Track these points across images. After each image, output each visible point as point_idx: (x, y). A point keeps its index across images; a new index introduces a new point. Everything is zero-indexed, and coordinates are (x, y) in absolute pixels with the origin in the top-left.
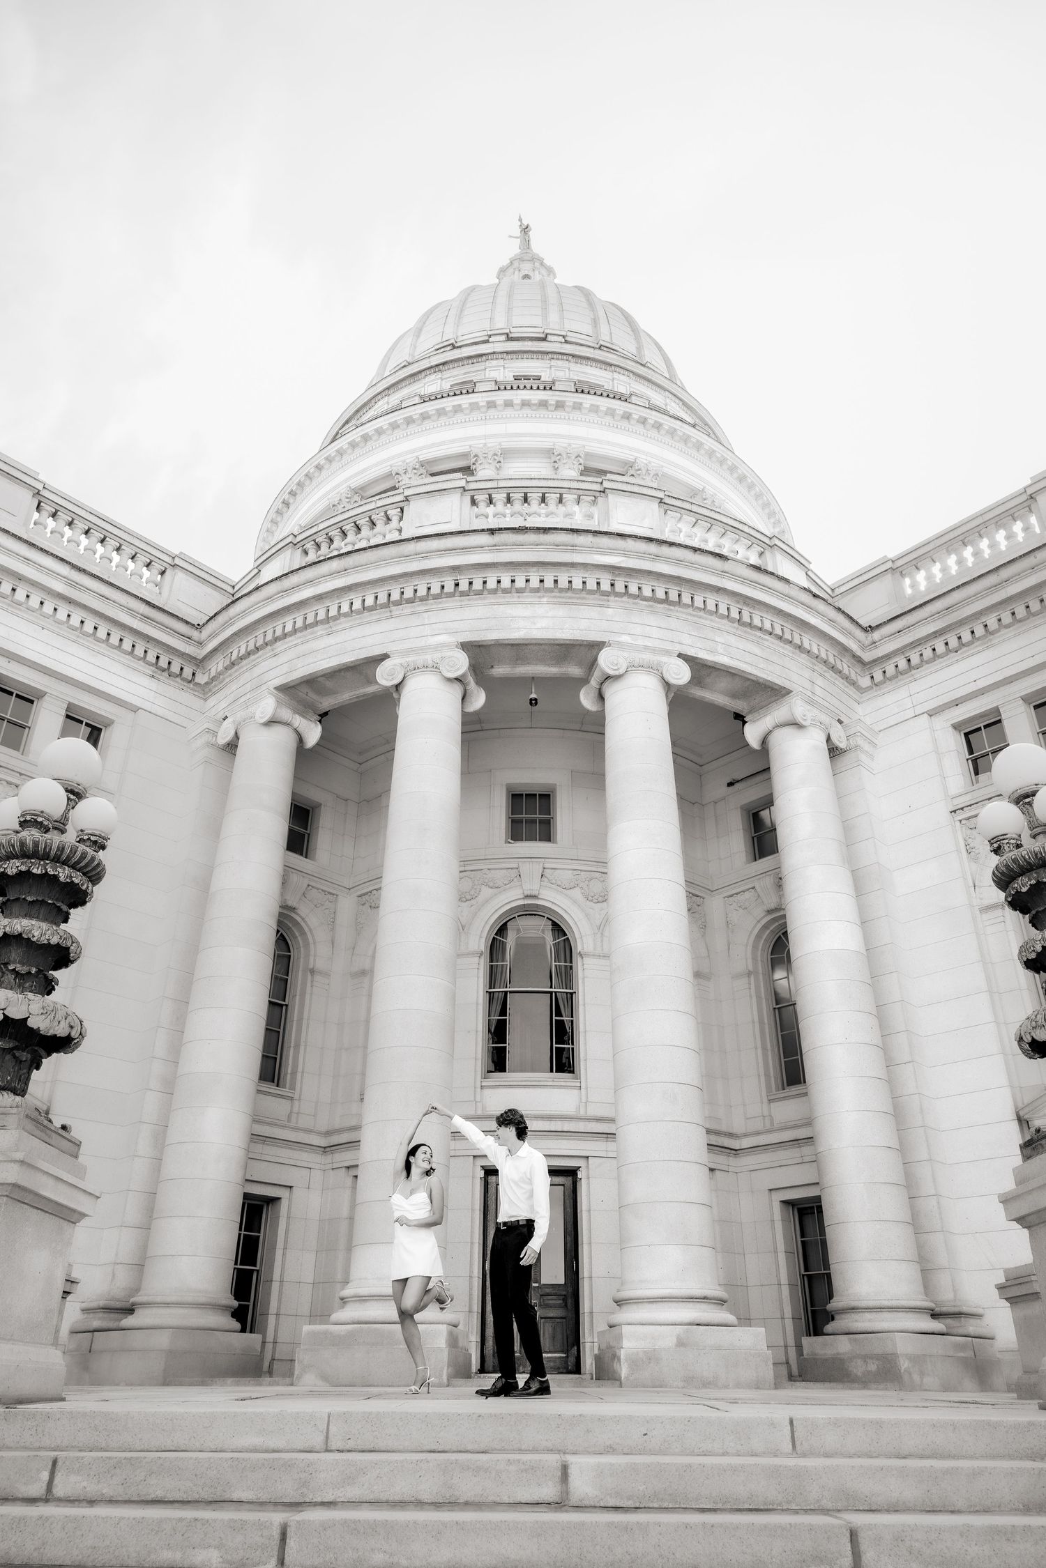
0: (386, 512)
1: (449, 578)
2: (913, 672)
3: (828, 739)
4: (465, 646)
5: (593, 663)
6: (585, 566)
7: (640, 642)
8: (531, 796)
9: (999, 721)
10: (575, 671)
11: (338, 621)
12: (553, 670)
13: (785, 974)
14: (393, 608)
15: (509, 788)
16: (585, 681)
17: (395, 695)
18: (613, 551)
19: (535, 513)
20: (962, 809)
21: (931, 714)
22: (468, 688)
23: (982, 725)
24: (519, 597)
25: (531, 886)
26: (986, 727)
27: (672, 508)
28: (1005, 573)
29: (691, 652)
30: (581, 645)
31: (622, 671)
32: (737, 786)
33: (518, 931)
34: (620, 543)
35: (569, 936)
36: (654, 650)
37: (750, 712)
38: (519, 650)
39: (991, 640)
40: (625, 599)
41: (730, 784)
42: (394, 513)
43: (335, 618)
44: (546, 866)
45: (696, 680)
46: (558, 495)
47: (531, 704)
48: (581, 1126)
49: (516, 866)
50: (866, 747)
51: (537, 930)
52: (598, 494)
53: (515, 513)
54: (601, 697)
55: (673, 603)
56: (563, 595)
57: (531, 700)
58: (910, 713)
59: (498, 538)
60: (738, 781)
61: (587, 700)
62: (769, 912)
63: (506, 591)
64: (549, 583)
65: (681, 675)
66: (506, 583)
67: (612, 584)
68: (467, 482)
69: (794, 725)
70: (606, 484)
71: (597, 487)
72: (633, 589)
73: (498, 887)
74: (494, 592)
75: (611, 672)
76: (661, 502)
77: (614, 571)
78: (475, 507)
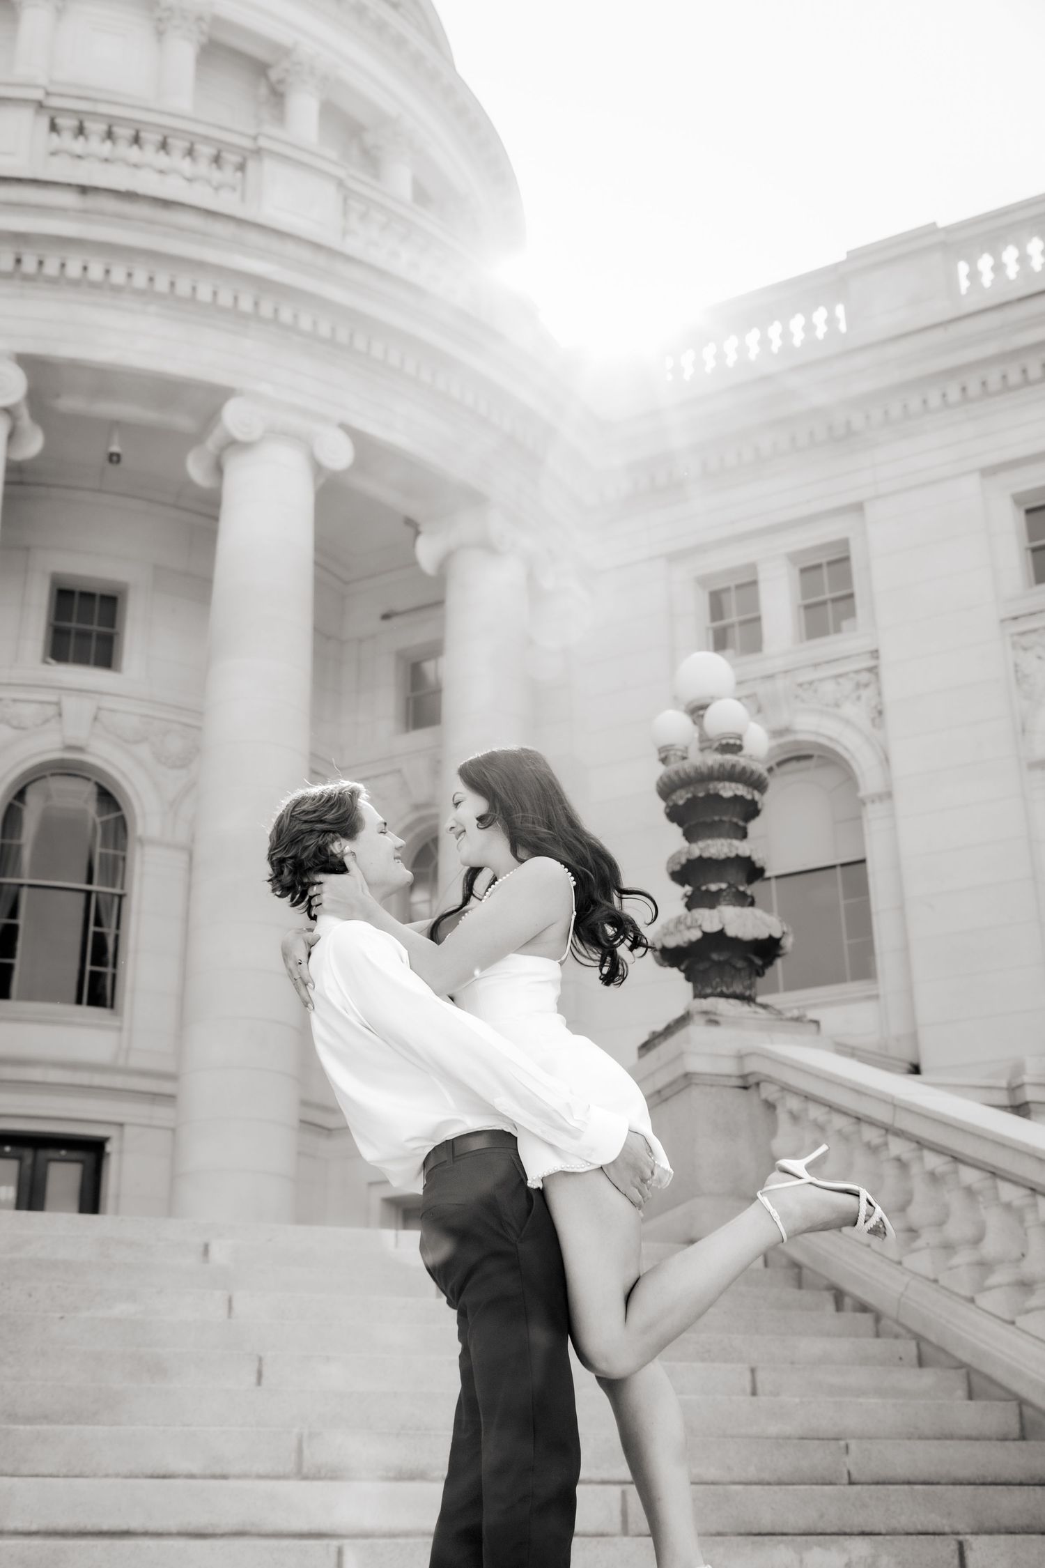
1: (6, 249)
4: (25, 361)
5: (211, 416)
6: (218, 270)
8: (88, 596)
9: (754, 583)
10: (183, 422)
12: (151, 416)
15: (55, 579)
16: (197, 439)
19: (147, 168)
21: (672, 558)
22: (19, 424)
23: (731, 585)
24: (114, 298)
25: (76, 732)
26: (737, 588)
27: (355, 196)
29: (359, 423)
30: (199, 388)
31: (255, 436)
32: (393, 620)
33: (48, 797)
35: (124, 810)
36: (305, 412)
37: (429, 520)
38: (103, 379)
40: (271, 328)
41: (384, 617)
44: (102, 705)
45: (360, 463)
46: (188, 144)
47: (110, 460)
48: (118, 1081)
49: (53, 698)
51: (77, 798)
52: (247, 154)
54: (218, 469)
55: (340, 347)
56: (179, 306)
57: (111, 455)
58: (644, 553)
59: (92, 202)
60: (396, 614)
61: (196, 470)
62: (414, 807)
63: (94, 285)
64: (162, 284)
65: (339, 455)
66: (96, 272)
67: (256, 304)
68: (48, 94)
69: (488, 547)
70: (263, 142)
71: (247, 143)
72: (286, 315)
73: (23, 729)
74: (75, 284)
75: (239, 435)
76: (340, 184)
77: (262, 284)
78: (54, 136)
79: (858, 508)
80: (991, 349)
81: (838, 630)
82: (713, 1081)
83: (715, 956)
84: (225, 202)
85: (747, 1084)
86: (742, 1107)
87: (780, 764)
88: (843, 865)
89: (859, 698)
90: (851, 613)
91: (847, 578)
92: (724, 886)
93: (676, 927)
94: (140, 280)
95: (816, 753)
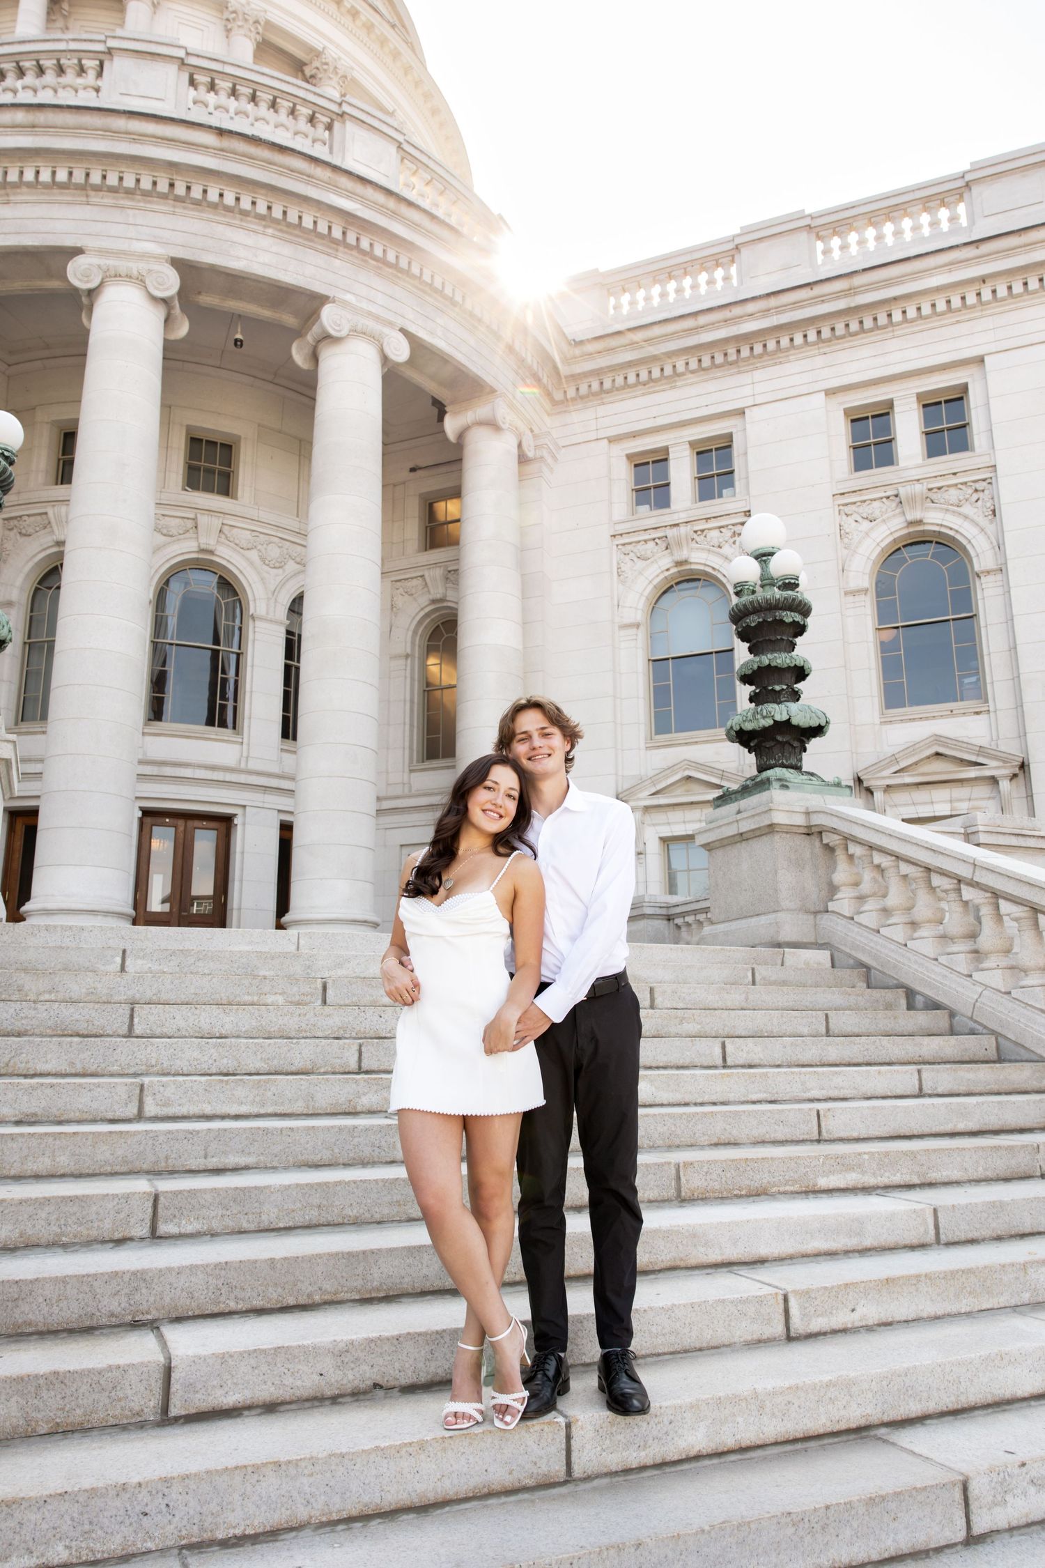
0: (80, 60)
1: (163, 175)
2: (604, 396)
3: (520, 445)
4: (176, 263)
5: (312, 316)
6: (318, 204)
7: (364, 305)
8: (211, 444)
9: (666, 460)
10: (290, 320)
11: (18, 190)
12: (266, 313)
13: (438, 661)
14: (92, 193)
15: (189, 430)
16: (299, 333)
17: (85, 300)
18: (351, 195)
19: (263, 119)
20: (621, 535)
21: (612, 440)
22: (172, 312)
23: (650, 460)
24: (241, 220)
25: (208, 541)
26: (654, 462)
27: (409, 157)
28: (702, 320)
29: (412, 329)
30: (302, 293)
31: (344, 333)
32: (419, 473)
33: (187, 584)
34: (359, 188)
35: (240, 596)
36: (377, 318)
37: (453, 403)
38: (235, 282)
39: (675, 381)
40: (354, 253)
41: (413, 470)
42: (90, 64)
43: (15, 186)
44: (225, 522)
45: (411, 362)
46: (291, 105)
47: (236, 345)
48: (241, 778)
49: (192, 516)
50: (550, 460)
51: (206, 584)
52: (334, 117)
53: (241, 112)
54: (315, 358)
55: (401, 270)
56: (289, 230)
57: (236, 340)
58: (593, 436)
59: (227, 143)
60: (420, 468)
61: (299, 356)
62: (433, 601)
63: (228, 209)
64: (277, 213)
65: (400, 352)
66: (229, 199)
67: (344, 233)
68: (188, 54)
69: (493, 425)
70: (346, 108)
71: (334, 108)
72: (365, 244)
73: (172, 536)
74: (214, 206)
75: (333, 333)
76: (400, 147)
77: (348, 216)
78: (192, 89)
79: (741, 412)
80: (841, 304)
81: (720, 496)
82: (789, 830)
83: (779, 738)
84: (320, 152)
85: (812, 832)
86: (809, 848)
87: (677, 584)
88: (716, 652)
89: (734, 543)
90: (732, 485)
91: (729, 459)
92: (785, 687)
93: (754, 715)
94: (261, 208)
95: (702, 578)
